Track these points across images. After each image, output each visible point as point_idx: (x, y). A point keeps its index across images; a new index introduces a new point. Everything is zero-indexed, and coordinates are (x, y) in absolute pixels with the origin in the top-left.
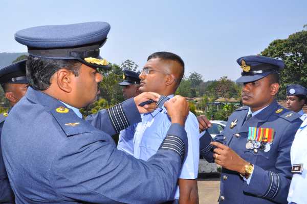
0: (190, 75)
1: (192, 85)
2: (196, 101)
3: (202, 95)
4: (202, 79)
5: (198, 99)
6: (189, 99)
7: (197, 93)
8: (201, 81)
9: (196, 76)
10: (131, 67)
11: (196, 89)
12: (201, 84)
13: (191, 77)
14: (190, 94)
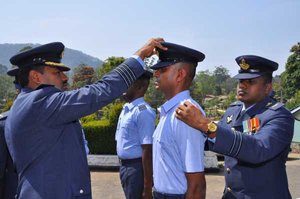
0: (215, 69)
1: (217, 81)
2: (222, 100)
3: (228, 92)
4: (229, 74)
5: (223, 97)
6: (214, 97)
7: (223, 90)
8: (229, 76)
9: (222, 70)
10: (148, 60)
11: (221, 85)
12: (227, 81)
13: (217, 71)
14: (215, 92)
